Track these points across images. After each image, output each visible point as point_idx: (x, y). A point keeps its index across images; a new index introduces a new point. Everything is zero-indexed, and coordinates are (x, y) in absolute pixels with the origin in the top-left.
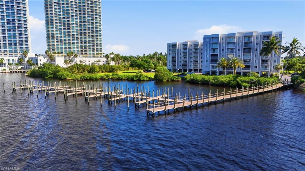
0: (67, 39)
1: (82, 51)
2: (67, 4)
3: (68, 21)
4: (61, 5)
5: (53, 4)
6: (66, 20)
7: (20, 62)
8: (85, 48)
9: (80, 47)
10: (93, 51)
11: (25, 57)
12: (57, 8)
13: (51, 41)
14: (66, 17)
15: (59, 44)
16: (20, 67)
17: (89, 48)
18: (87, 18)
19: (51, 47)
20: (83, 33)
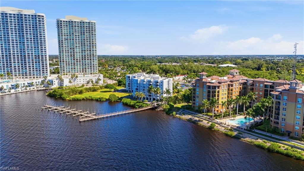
0: (73, 63)
1: (83, 70)
2: (73, 39)
3: (74, 50)
4: (69, 40)
5: (64, 40)
6: (72, 50)
7: (43, 82)
8: (85, 68)
9: (81, 68)
10: (91, 70)
11: (46, 79)
12: (67, 42)
13: (62, 65)
14: (72, 48)
15: (68, 66)
16: (42, 86)
17: (88, 68)
18: (86, 48)
19: (62, 68)
20: (84, 58)
